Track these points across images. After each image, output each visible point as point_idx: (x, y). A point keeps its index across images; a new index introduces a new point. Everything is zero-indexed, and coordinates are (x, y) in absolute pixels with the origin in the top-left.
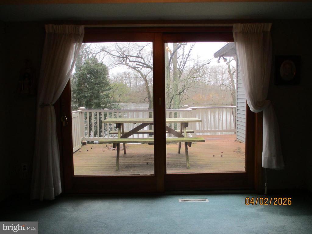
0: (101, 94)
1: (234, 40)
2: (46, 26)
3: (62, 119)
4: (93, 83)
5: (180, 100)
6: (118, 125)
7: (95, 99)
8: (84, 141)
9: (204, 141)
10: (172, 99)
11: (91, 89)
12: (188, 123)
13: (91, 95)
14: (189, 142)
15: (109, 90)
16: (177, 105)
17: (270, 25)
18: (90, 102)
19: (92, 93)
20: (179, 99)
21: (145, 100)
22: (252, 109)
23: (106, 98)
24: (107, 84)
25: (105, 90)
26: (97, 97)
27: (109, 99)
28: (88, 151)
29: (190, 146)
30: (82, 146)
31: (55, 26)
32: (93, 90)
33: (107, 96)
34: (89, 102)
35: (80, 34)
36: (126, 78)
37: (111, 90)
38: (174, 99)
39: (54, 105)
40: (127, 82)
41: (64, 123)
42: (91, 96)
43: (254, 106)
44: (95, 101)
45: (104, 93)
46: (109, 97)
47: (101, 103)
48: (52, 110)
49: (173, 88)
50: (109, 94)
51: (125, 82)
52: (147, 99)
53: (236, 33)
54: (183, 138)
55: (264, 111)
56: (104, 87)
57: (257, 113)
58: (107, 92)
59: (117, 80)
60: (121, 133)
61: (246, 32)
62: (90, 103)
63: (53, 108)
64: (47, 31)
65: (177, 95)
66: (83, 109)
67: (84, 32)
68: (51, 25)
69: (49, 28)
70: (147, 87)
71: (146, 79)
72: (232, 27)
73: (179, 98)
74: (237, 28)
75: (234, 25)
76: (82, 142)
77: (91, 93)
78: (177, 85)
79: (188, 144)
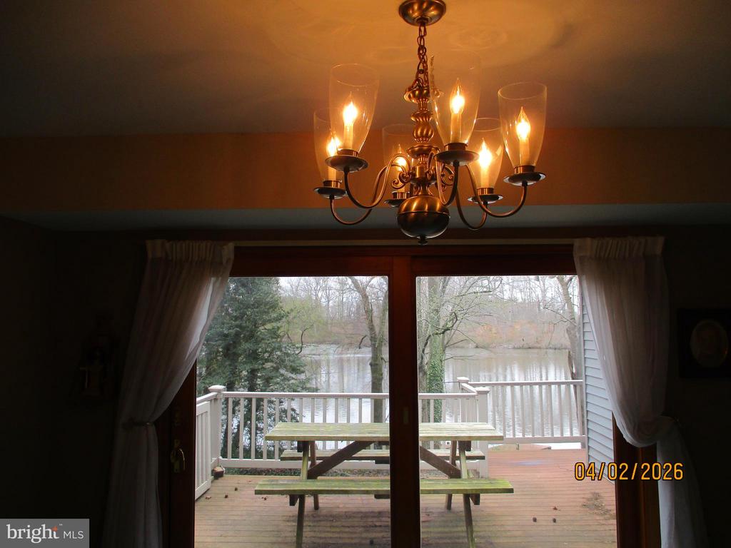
0: (261, 328)
1: (576, 272)
2: (149, 244)
3: (171, 457)
4: (241, 303)
5: (445, 342)
6: (301, 445)
7: (247, 341)
8: (219, 469)
9: (511, 491)
10: (426, 343)
11: (236, 318)
12: (470, 442)
13: (237, 332)
14: (474, 492)
15: (278, 319)
16: (438, 357)
17: (660, 241)
18: (235, 347)
19: (240, 326)
20: (443, 343)
21: (361, 342)
22: (627, 437)
23: (272, 338)
24: (274, 306)
25: (270, 321)
26: (251, 336)
27: (279, 340)
28: (226, 497)
29: (477, 502)
30: (212, 482)
31: (168, 245)
32: (242, 318)
33: (274, 334)
34: (232, 348)
35: (224, 262)
36: (317, 284)
37: (284, 319)
38: (431, 343)
39: (156, 423)
40: (320, 295)
41: (177, 466)
42: (237, 334)
43: (633, 434)
44: (246, 346)
45: (268, 326)
46: (279, 336)
47: (260, 350)
48: (150, 439)
49: (429, 320)
50: (278, 328)
51: (317, 295)
52: (367, 341)
53: (582, 259)
54: (458, 481)
55: (658, 446)
56: (267, 313)
57: (642, 448)
58: (274, 324)
59: (297, 290)
60: (309, 459)
61: (606, 256)
62: (234, 351)
63: (152, 430)
64: (150, 256)
65: (437, 334)
66: (219, 391)
67: (232, 257)
68: (159, 242)
69: (156, 248)
70: (366, 312)
71: (365, 295)
72: (572, 246)
73: (443, 339)
74: (583, 248)
75: (577, 242)
76: (213, 471)
77: (237, 326)
78: (437, 311)
79: (472, 497)
